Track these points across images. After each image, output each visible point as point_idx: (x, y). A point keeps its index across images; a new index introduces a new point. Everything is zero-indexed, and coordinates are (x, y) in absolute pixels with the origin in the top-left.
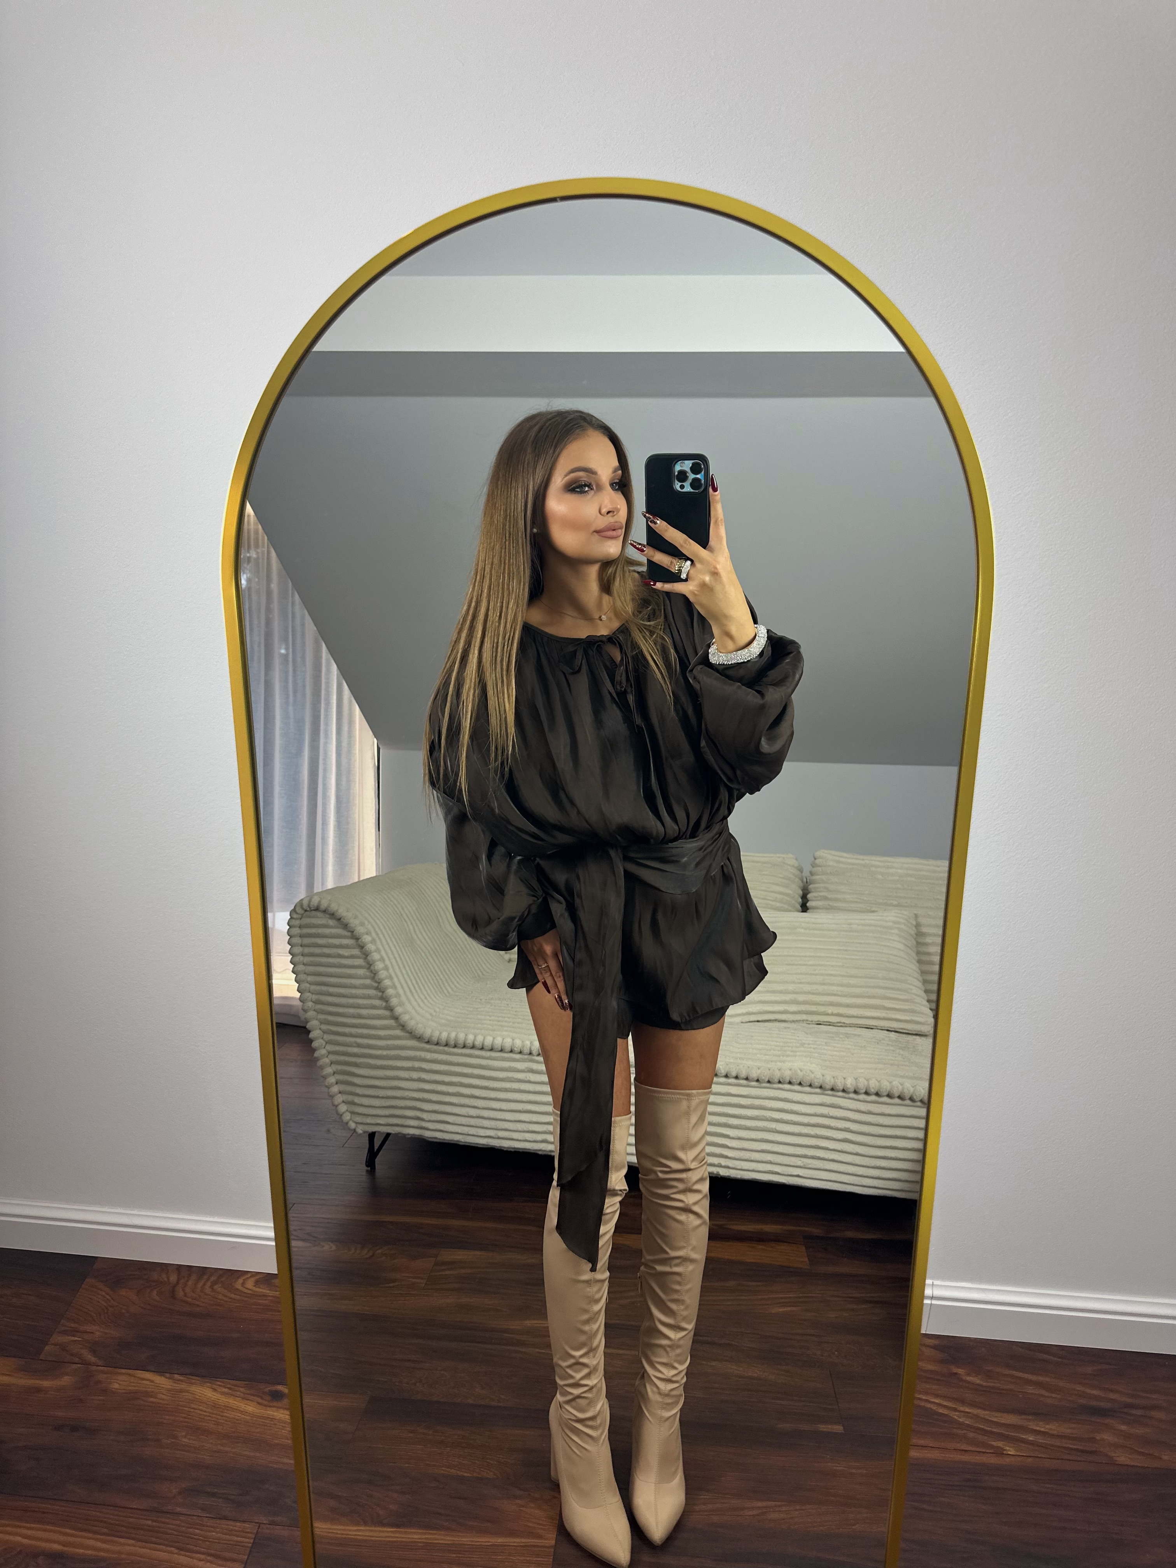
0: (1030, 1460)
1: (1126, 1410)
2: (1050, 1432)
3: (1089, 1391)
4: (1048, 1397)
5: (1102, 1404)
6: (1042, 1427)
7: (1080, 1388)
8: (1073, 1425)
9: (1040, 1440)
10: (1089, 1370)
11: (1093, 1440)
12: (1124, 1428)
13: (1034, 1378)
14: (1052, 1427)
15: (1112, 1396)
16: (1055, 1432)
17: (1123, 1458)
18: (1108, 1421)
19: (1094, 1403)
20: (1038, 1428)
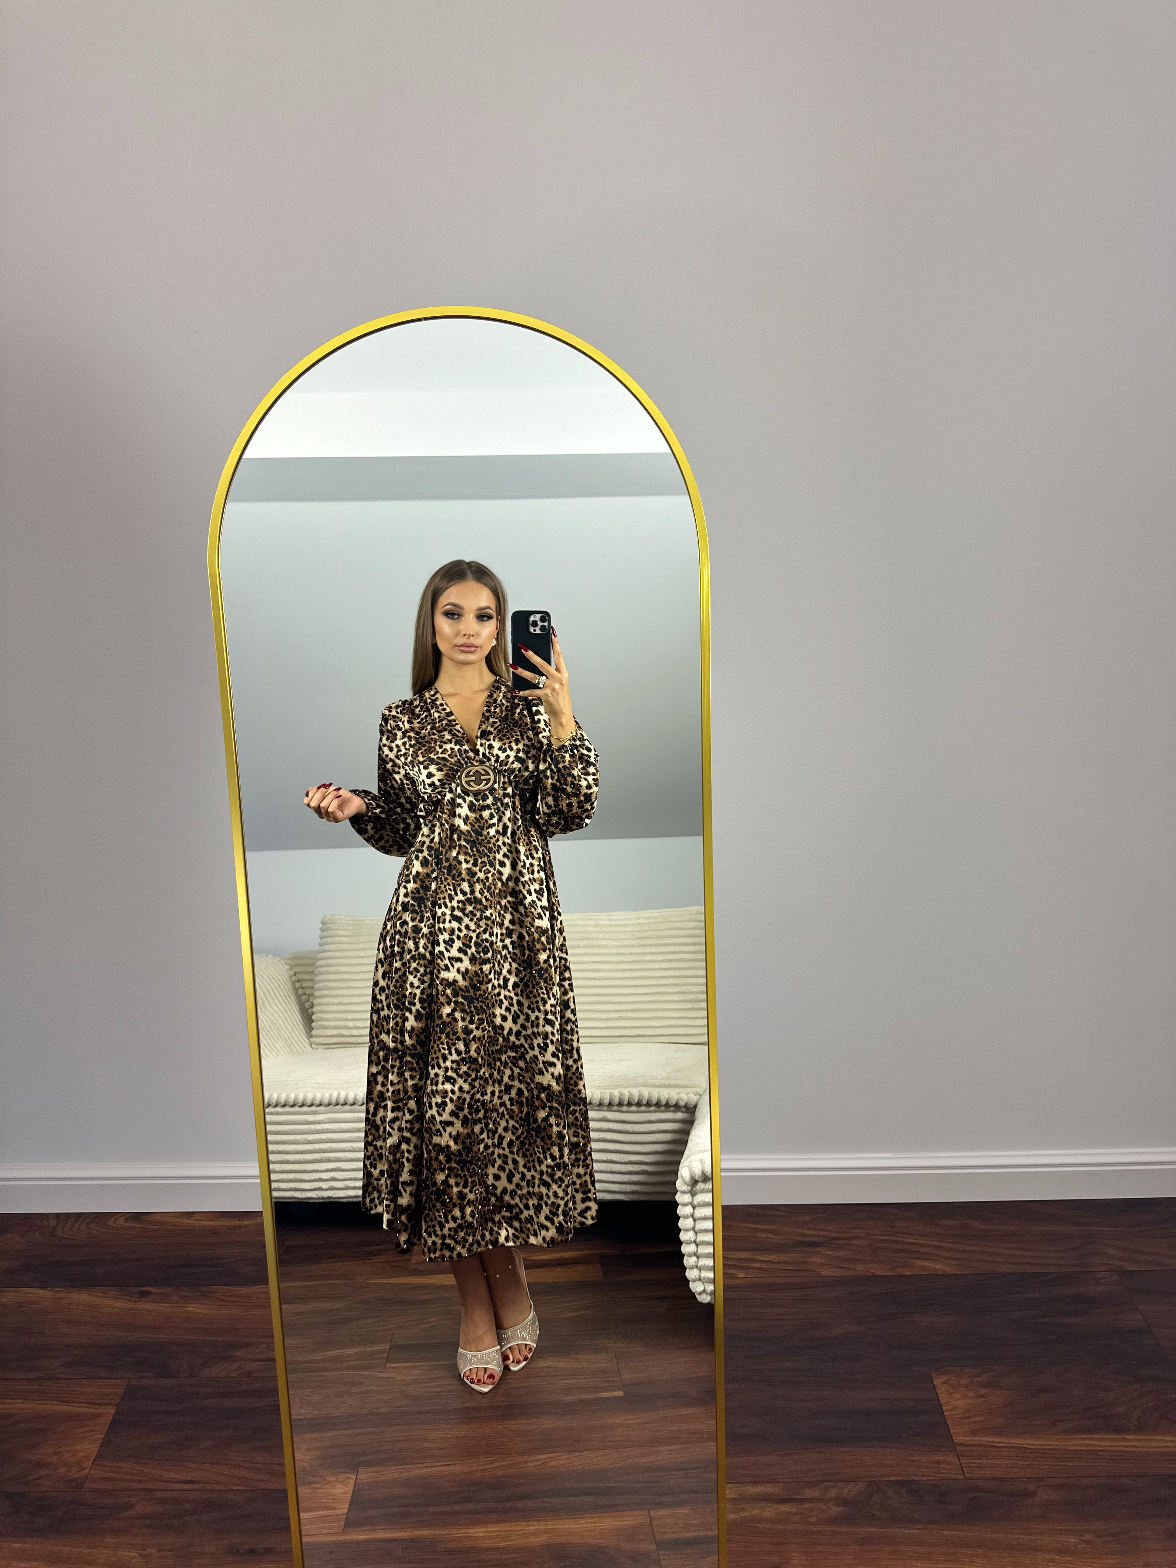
0: (755, 1279)
1: (833, 1241)
2: (774, 1260)
3: (805, 1232)
4: (774, 1238)
5: (815, 1239)
6: (766, 1257)
7: (799, 1230)
8: (792, 1255)
9: (764, 1266)
10: (807, 1218)
11: (805, 1262)
12: (830, 1252)
13: (764, 1227)
14: (774, 1257)
15: (823, 1233)
16: (776, 1260)
17: (826, 1272)
18: (818, 1249)
19: (808, 1239)
20: (763, 1259)
